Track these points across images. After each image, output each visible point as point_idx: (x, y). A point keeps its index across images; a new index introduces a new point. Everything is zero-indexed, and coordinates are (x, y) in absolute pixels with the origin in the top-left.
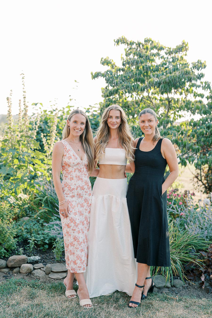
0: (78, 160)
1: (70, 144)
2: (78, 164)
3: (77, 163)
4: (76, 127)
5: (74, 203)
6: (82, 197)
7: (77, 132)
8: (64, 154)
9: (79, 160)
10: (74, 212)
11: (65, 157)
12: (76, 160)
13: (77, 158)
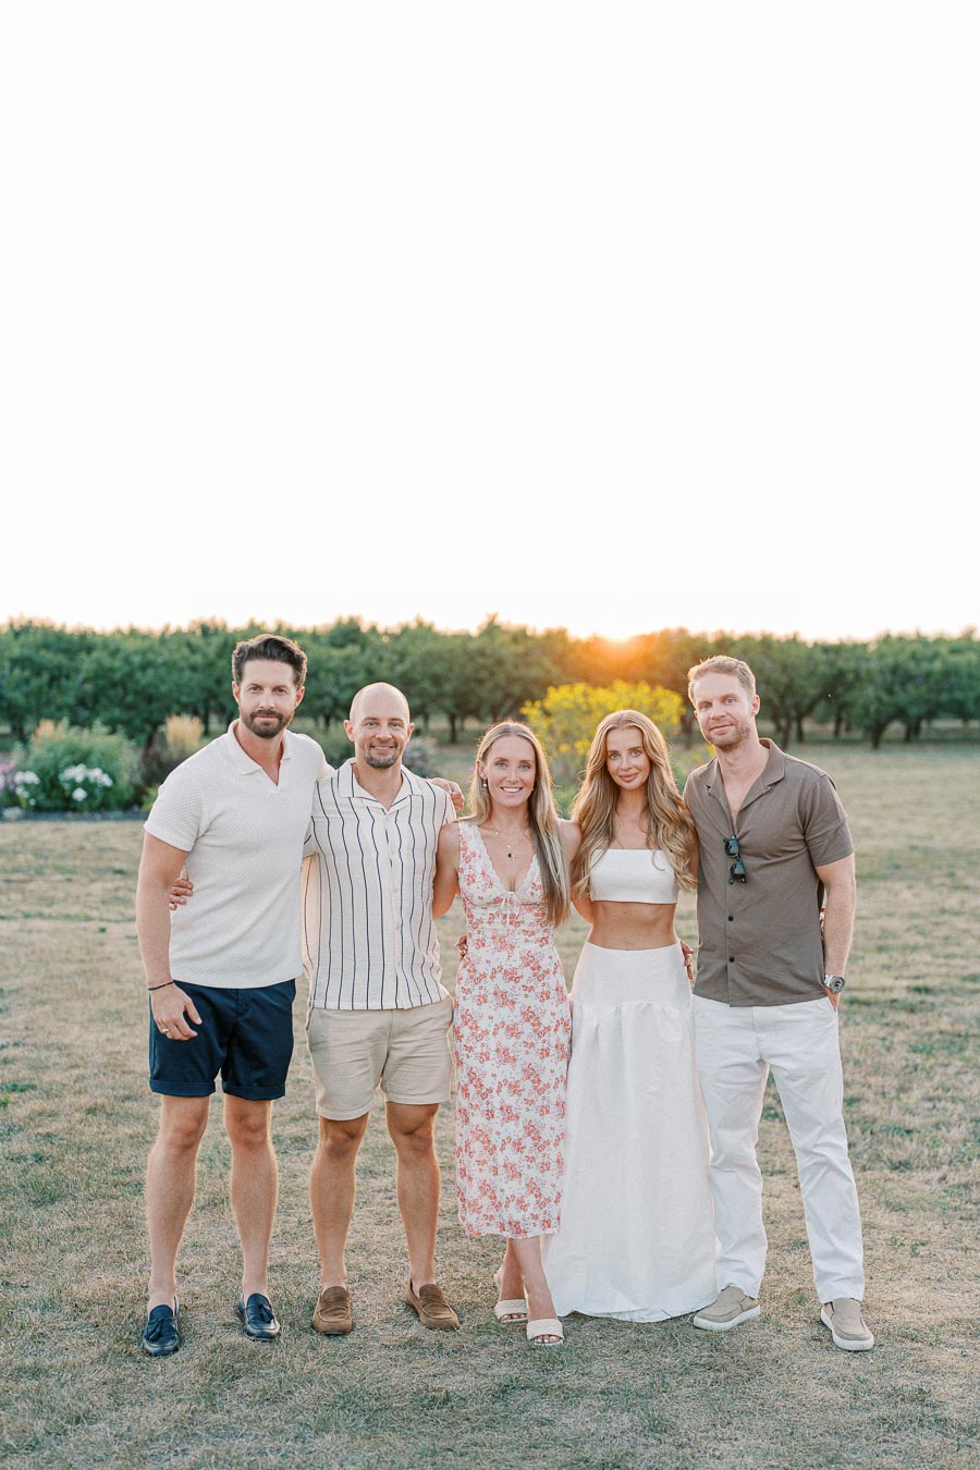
0: (496, 888)
3: (494, 897)
4: (507, 779)
7: (511, 796)
8: (460, 867)
9: (499, 890)
13: (491, 884)
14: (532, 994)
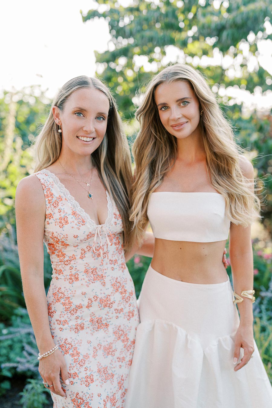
0: (87, 224)
1: (62, 181)
2: (90, 236)
3: (87, 233)
4: (82, 128)
5: (83, 350)
6: (107, 325)
7: (86, 144)
8: (47, 213)
9: (91, 225)
10: (82, 375)
11: (50, 221)
12: (82, 228)
13: (83, 222)
14: (121, 315)
